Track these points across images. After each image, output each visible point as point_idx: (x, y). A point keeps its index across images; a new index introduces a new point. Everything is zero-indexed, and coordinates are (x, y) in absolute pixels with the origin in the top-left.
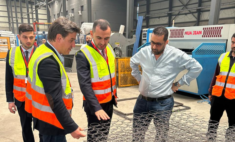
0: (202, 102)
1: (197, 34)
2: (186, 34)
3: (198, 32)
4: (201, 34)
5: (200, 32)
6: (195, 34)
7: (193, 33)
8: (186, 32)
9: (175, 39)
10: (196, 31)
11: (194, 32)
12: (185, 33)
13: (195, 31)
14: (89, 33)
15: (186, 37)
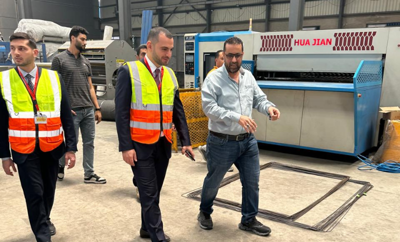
0: (370, 170)
1: (323, 44)
2: (297, 44)
3: (323, 40)
4: (330, 43)
5: (328, 40)
6: (318, 44)
7: (312, 42)
8: (297, 41)
9: (269, 53)
10: (319, 40)
11: (315, 40)
12: (295, 42)
13: (317, 38)
14: (40, 40)
15: (297, 49)
